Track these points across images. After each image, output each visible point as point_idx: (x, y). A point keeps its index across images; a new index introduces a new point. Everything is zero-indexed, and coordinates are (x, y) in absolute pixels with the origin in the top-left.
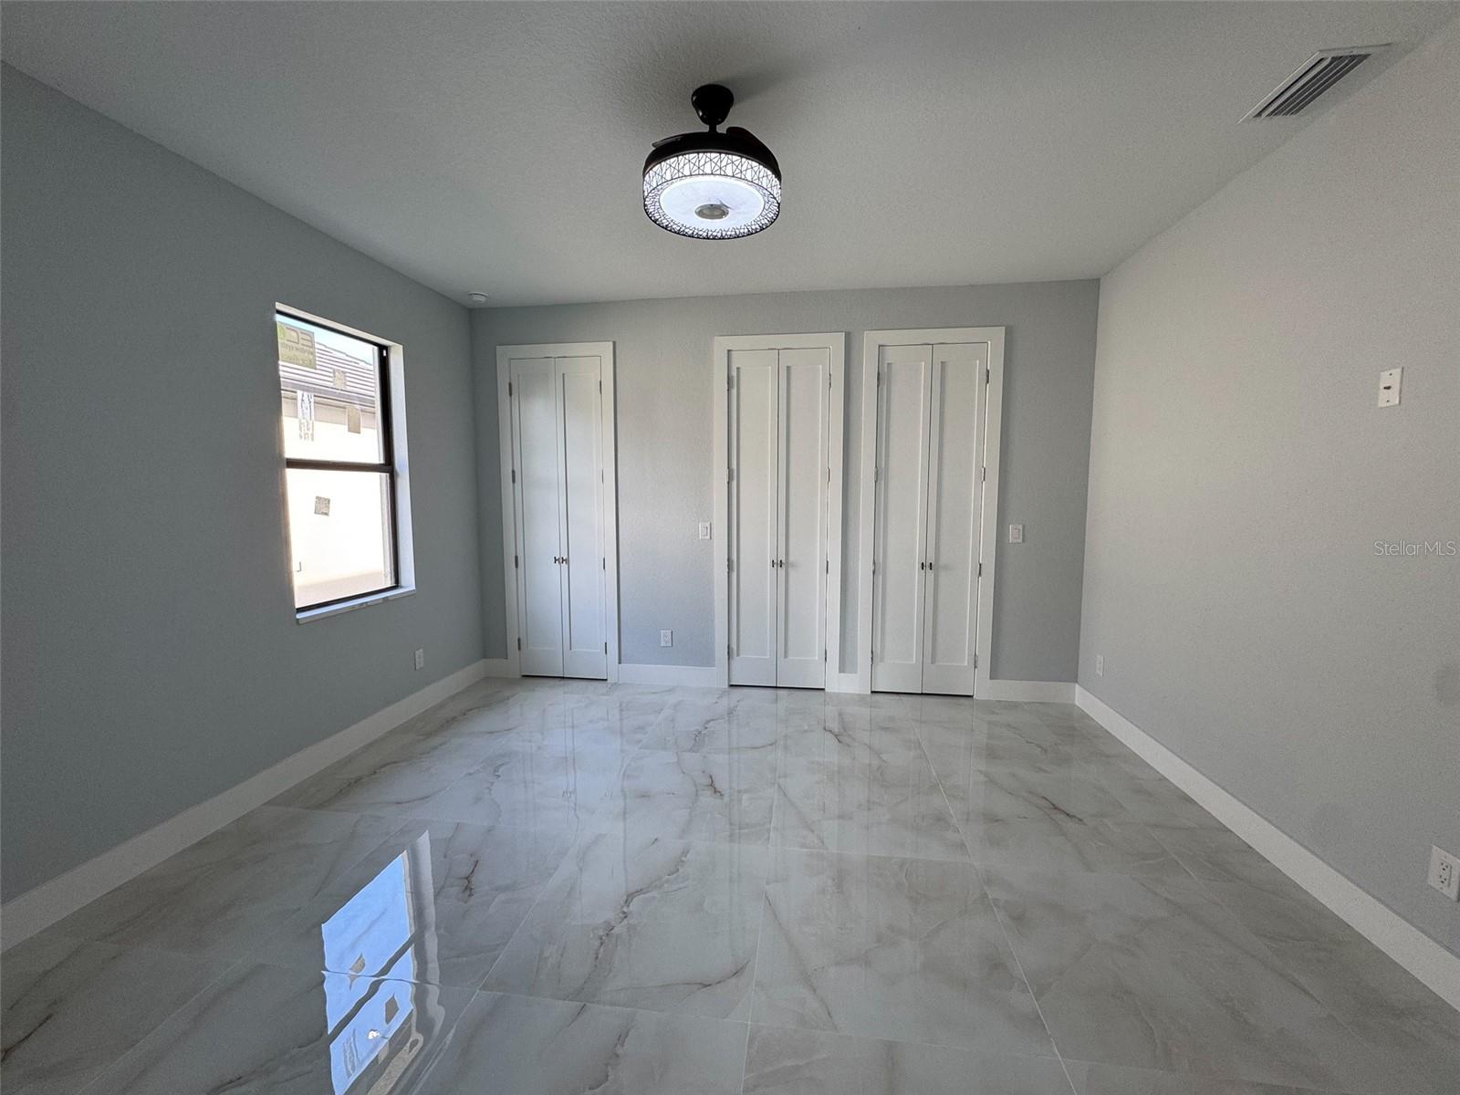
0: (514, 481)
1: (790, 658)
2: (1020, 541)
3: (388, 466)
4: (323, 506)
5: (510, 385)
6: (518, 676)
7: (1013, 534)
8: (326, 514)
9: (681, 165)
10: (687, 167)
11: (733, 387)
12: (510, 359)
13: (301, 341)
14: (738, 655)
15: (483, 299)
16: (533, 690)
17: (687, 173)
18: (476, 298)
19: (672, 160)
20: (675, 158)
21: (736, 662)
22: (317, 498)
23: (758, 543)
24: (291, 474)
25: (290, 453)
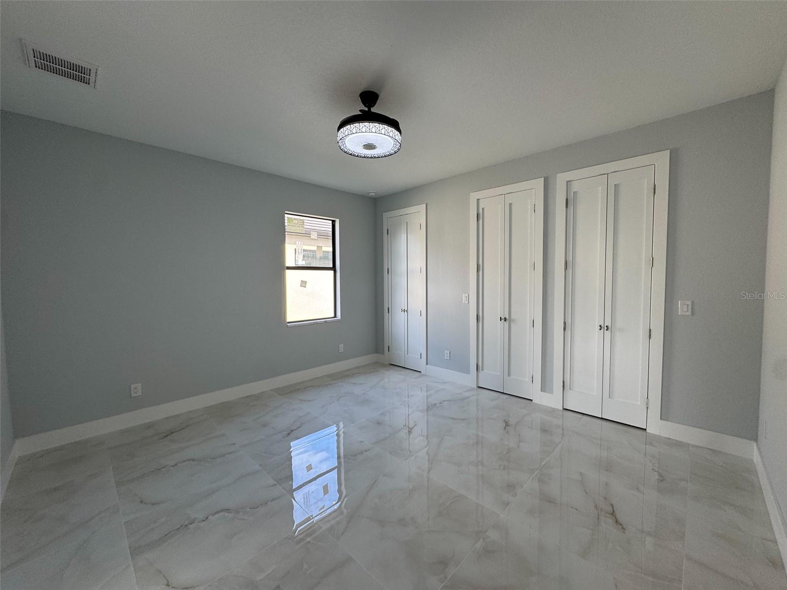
0: (388, 273)
1: (512, 377)
2: (689, 313)
3: (334, 268)
4: (303, 284)
5: (388, 230)
6: (388, 364)
7: (682, 308)
8: (305, 287)
9: (352, 128)
10: (354, 129)
11: (480, 219)
12: (388, 217)
13: (299, 223)
14: (482, 370)
15: (374, 194)
16: (388, 370)
17: (355, 132)
18: (371, 194)
19: (348, 126)
20: (349, 126)
21: (481, 373)
22: (302, 281)
23: (494, 308)
24: (288, 271)
25: (288, 264)
